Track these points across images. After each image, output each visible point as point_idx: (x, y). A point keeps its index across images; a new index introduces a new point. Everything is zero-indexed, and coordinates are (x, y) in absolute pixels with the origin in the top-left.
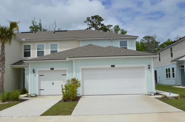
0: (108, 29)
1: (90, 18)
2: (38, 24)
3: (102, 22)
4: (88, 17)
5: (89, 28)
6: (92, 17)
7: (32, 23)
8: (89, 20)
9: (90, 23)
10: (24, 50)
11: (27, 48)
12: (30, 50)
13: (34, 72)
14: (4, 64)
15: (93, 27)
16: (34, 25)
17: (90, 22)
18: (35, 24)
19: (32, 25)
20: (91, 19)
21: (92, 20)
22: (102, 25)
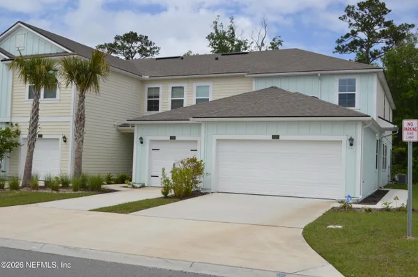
0: (403, 36)
1: (353, 7)
2: (226, 29)
3: (387, 18)
4: (348, 7)
5: (350, 32)
6: (359, 4)
7: (214, 25)
8: (352, 12)
9: (354, 21)
10: (149, 97)
11: (153, 93)
12: (158, 97)
13: (142, 143)
14: (83, 126)
15: (363, 30)
16: (217, 32)
17: (355, 18)
18: (219, 29)
19: (214, 32)
20: (357, 10)
21: (361, 13)
22: (388, 24)
